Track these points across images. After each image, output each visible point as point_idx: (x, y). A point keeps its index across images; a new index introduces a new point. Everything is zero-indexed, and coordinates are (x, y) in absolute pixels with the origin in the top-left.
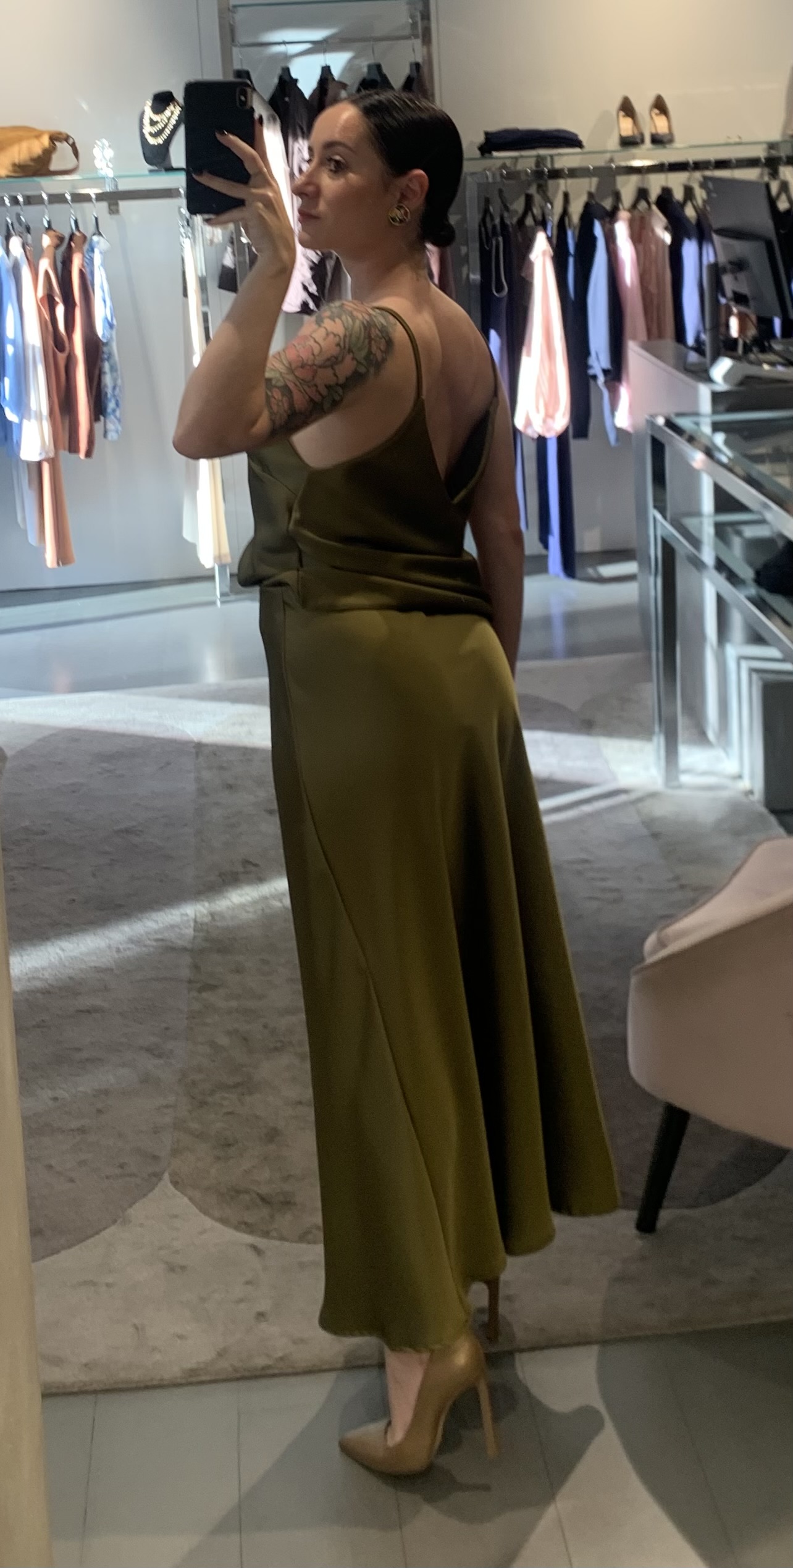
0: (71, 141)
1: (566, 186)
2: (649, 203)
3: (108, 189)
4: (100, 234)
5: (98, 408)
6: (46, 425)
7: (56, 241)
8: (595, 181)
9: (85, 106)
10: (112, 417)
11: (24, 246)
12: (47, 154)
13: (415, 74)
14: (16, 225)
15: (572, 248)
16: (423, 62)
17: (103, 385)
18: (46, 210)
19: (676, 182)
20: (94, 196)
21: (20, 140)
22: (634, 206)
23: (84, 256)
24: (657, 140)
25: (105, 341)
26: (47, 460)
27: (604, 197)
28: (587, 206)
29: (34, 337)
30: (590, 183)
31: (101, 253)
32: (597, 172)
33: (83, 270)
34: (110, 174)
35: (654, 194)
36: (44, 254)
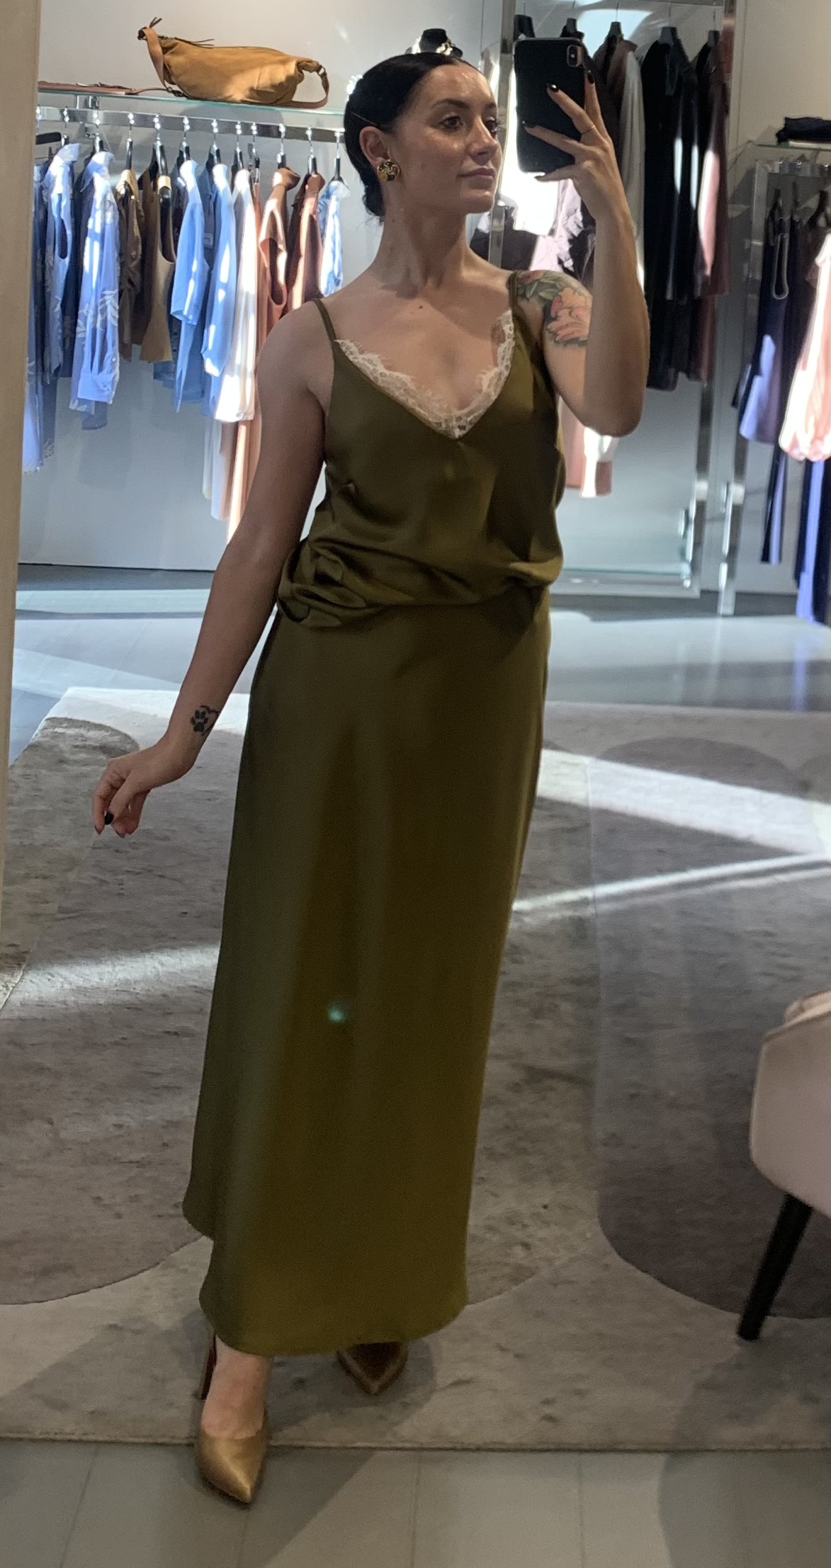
0: (322, 71)
4: (340, 179)
7: (289, 181)
12: (292, 83)
13: (712, 44)
21: (262, 64)
23: (317, 203)
26: (245, 422)
29: (249, 284)
31: (337, 200)
33: (315, 217)
36: (273, 194)
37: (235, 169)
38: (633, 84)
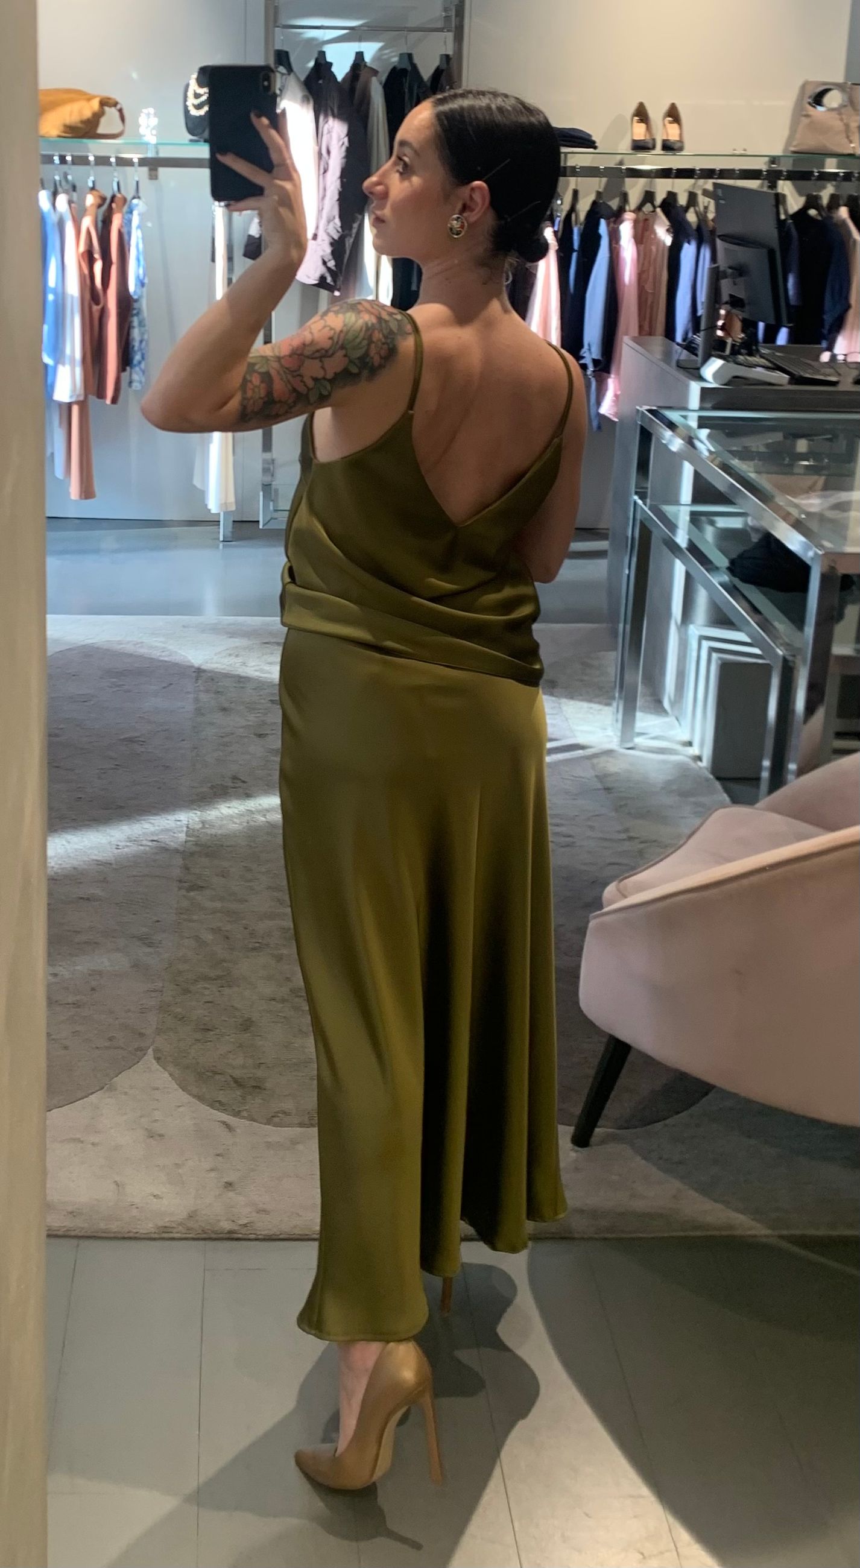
0: (119, 107)
1: (577, 185)
2: (654, 207)
3: (151, 154)
4: (139, 198)
5: (126, 360)
6: (78, 371)
7: (99, 201)
8: (604, 180)
9: (134, 75)
10: (137, 369)
11: (70, 202)
12: (97, 117)
13: (444, 66)
14: (64, 183)
15: (576, 246)
16: (454, 55)
17: (131, 338)
18: (92, 172)
19: (681, 188)
20: (136, 160)
21: (71, 101)
22: (639, 208)
23: (123, 218)
24: (668, 147)
25: (135, 297)
26: (77, 403)
27: (613, 198)
28: (594, 204)
29: (73, 288)
30: (600, 181)
31: (139, 214)
32: (608, 172)
33: (123, 230)
34: (153, 140)
35: (659, 198)
36: (88, 213)
37: (55, 194)
38: (378, 105)
